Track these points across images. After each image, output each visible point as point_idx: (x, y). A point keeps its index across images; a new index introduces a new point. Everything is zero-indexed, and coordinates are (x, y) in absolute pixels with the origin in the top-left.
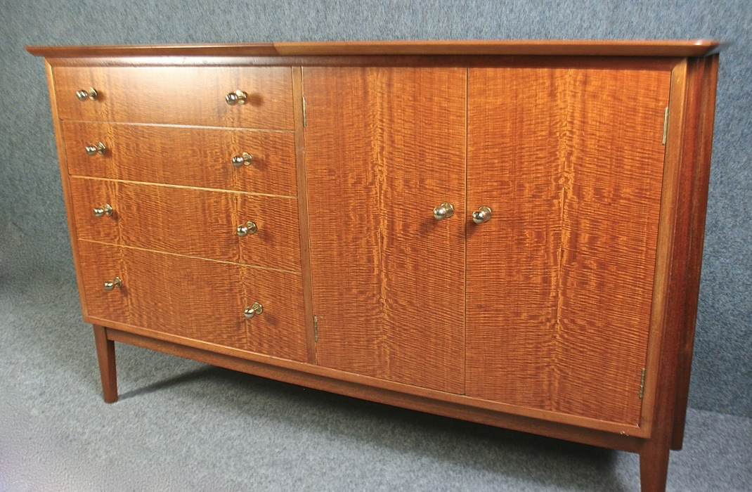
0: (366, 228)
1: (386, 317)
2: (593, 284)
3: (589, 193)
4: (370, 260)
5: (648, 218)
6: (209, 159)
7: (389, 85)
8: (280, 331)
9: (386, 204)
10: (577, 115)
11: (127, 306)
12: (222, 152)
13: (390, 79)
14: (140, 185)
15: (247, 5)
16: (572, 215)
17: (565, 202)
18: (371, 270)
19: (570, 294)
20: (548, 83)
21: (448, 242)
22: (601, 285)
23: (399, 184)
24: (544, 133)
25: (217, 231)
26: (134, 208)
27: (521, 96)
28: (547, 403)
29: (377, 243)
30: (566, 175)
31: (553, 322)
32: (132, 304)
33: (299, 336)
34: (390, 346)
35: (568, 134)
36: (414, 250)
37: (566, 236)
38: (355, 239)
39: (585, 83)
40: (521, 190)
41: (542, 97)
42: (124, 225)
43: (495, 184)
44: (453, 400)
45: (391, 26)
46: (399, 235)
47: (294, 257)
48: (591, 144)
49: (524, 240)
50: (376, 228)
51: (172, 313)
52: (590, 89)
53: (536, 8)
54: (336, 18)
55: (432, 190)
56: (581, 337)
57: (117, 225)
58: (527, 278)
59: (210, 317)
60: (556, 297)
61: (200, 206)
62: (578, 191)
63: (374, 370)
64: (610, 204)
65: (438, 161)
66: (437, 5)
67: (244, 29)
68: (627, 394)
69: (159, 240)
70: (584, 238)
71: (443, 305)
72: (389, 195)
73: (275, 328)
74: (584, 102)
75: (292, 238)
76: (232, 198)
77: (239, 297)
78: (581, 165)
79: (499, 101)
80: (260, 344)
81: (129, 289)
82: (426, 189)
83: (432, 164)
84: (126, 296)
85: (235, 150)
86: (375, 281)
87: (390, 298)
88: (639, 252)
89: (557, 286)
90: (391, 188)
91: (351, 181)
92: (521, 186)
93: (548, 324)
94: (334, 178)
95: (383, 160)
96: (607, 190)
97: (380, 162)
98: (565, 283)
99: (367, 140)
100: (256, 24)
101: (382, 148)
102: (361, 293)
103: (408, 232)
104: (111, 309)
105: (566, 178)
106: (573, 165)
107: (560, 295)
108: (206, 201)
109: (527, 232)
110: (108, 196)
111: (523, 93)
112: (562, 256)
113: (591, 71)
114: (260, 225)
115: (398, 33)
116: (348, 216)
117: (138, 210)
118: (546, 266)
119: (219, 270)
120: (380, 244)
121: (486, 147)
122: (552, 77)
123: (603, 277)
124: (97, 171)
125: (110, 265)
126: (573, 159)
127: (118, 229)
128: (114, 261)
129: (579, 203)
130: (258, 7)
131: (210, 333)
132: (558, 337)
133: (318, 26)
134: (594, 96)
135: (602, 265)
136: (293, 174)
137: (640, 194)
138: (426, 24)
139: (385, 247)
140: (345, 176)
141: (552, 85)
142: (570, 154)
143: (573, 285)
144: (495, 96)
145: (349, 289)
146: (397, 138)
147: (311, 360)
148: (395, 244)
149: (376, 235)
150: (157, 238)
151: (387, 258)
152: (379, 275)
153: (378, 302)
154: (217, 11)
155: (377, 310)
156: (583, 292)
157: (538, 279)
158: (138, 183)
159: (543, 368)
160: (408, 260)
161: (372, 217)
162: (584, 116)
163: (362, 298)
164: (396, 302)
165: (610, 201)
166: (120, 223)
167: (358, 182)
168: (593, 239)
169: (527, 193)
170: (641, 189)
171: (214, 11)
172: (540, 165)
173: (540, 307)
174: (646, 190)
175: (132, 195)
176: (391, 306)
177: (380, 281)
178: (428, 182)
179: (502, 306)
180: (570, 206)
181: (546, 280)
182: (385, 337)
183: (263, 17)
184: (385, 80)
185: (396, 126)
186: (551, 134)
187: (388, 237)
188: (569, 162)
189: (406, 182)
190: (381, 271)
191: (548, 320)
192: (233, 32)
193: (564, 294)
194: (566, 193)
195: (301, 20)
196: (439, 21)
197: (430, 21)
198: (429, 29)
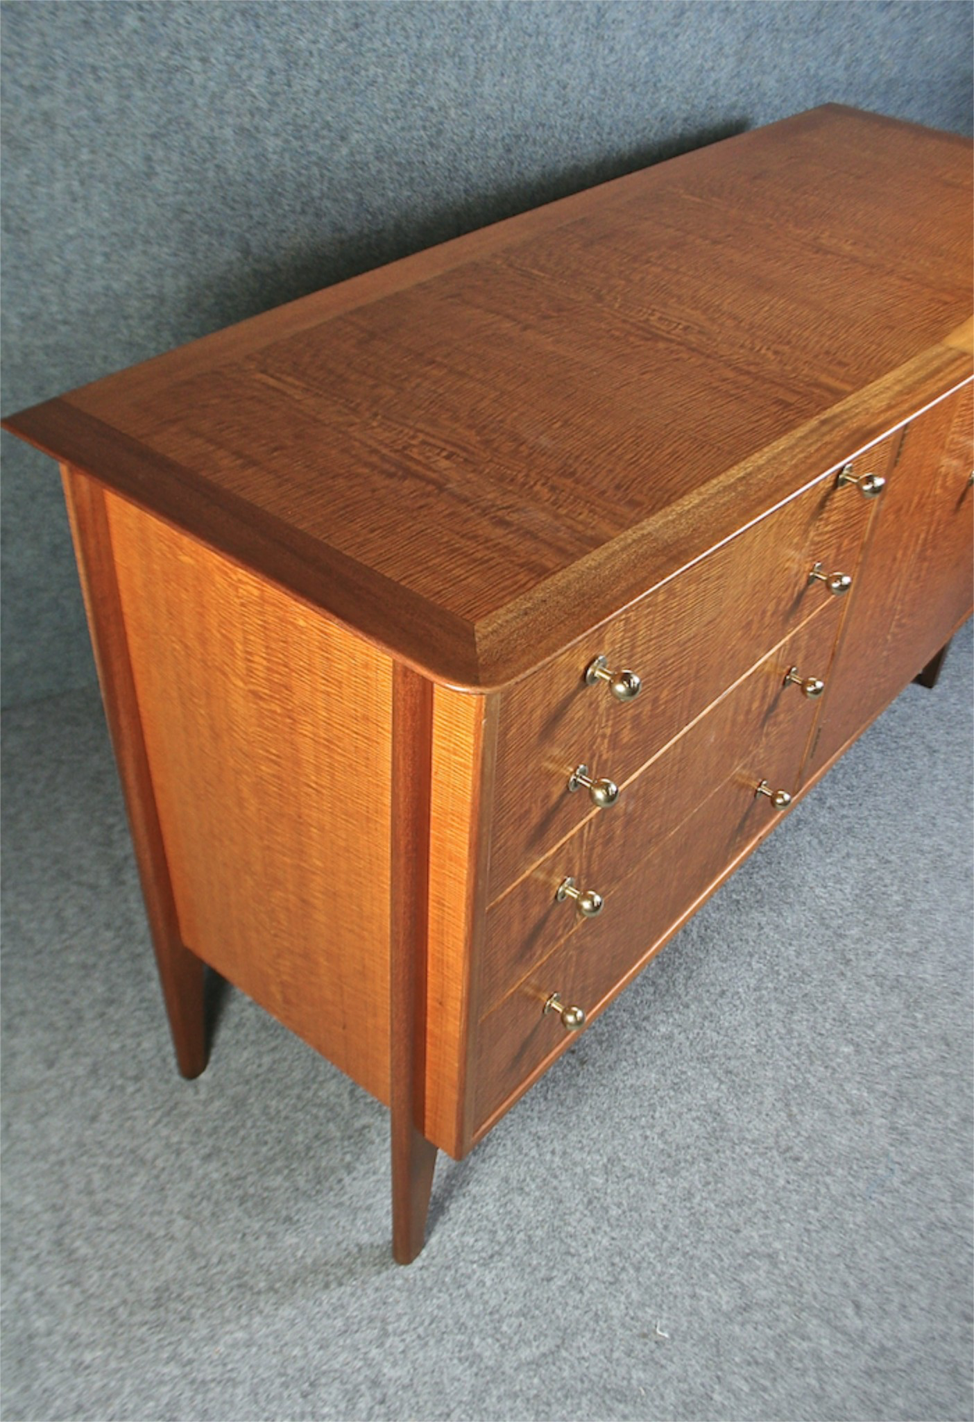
45: (420, 90)
53: (646, 43)
54: (312, 83)
66: (500, 46)
115: (433, 103)
133: (273, 103)
138: (482, 81)
195: (232, 92)
196: (502, 75)
197: (488, 76)
198: (486, 89)
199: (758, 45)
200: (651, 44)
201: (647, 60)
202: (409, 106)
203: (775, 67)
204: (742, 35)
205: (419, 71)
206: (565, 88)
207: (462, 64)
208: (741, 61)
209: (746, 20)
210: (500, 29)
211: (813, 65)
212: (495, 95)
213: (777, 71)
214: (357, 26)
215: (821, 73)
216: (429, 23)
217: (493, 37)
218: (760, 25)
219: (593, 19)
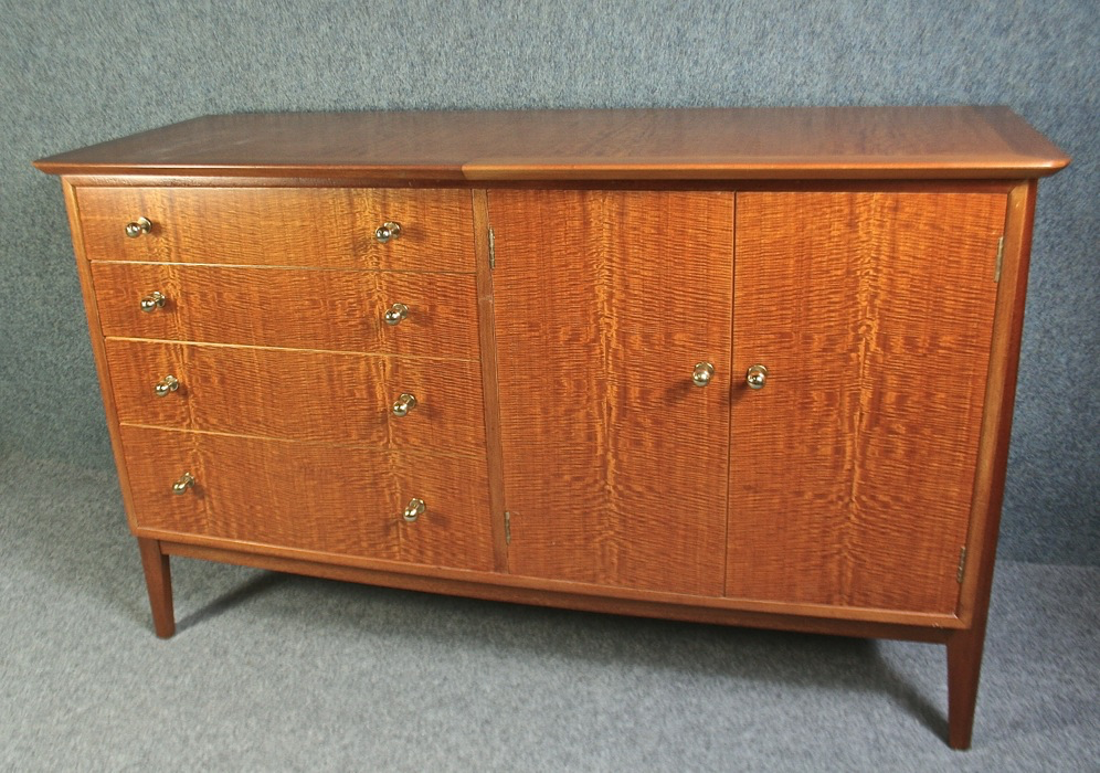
0: (586, 397)
1: (614, 507)
2: (900, 452)
3: (898, 344)
4: (591, 437)
5: (974, 370)
6: (339, 312)
7: (622, 214)
8: (452, 534)
9: (616, 366)
10: (885, 249)
11: (205, 511)
12: (360, 301)
13: (623, 206)
14: (224, 349)
15: (302, 57)
16: (875, 370)
17: (866, 355)
18: (593, 450)
19: (871, 465)
20: (846, 211)
21: (705, 412)
22: (911, 453)
23: (636, 340)
24: (839, 272)
25: (353, 408)
26: (215, 380)
27: (809, 227)
28: (837, 597)
29: (601, 417)
30: (869, 322)
31: (847, 500)
32: (212, 508)
33: (481, 538)
34: (619, 544)
35: (871, 272)
36: (656, 422)
37: (866, 396)
38: (569, 411)
39: (895, 209)
40: (807, 343)
41: (838, 228)
42: (197, 403)
43: (772, 336)
44: (708, 604)
45: (523, 84)
46: (635, 405)
47: (474, 438)
48: (902, 284)
49: (811, 403)
50: (601, 397)
51: (278, 518)
52: (902, 216)
53: (731, 59)
54: (441, 75)
55: (683, 346)
56: (885, 516)
57: (186, 403)
58: (814, 449)
59: (341, 520)
60: (852, 470)
61: (324, 375)
62: (884, 341)
63: (595, 575)
64: (925, 355)
65: (693, 310)
66: (590, 56)
67: (299, 90)
68: (941, 578)
69: (258, 422)
70: (891, 397)
71: (696, 489)
72: (621, 355)
73: (445, 530)
74: (893, 232)
75: (472, 412)
76: (376, 364)
77: (387, 492)
78: (888, 310)
79: (779, 234)
80: (421, 552)
81: (209, 490)
82: (674, 345)
83: (683, 314)
84: (203, 498)
85: (381, 300)
86: (598, 463)
87: (620, 483)
88: (960, 410)
89: (854, 457)
90: (624, 346)
91: (563, 337)
92: (808, 339)
93: (840, 503)
94: (537, 334)
95: (611, 311)
96: (922, 340)
97: (607, 312)
98: (863, 453)
99: (588, 285)
100: (318, 83)
101: (611, 295)
102: (577, 479)
103: (648, 400)
104: (177, 517)
105: (868, 326)
106: (877, 310)
107: (856, 468)
108: (335, 369)
109: (814, 394)
110: (171, 364)
111: (812, 223)
112: (861, 421)
113: (903, 195)
114: (421, 399)
116: (560, 384)
117: (222, 381)
118: (839, 433)
119: (356, 459)
120: (606, 417)
121: (760, 292)
122: (851, 203)
123: (913, 443)
124: (150, 330)
125: (175, 457)
126: (877, 302)
127: (188, 409)
128: (181, 452)
129: (885, 356)
130: (320, 59)
131: (339, 541)
132: (853, 517)
133: (414, 86)
134: (907, 226)
135: (913, 429)
136: (474, 331)
137: (964, 342)
138: (576, 81)
139: (613, 419)
140: (555, 331)
141: (852, 213)
142: (875, 296)
143: (874, 454)
144: (775, 227)
145: (559, 476)
146: (634, 281)
147: (499, 567)
148: (628, 416)
149: (600, 405)
150: (255, 419)
151: (617, 433)
152: (603, 456)
153: (603, 489)
154: (256, 66)
155: (601, 500)
156: (888, 462)
157: (828, 450)
158: (222, 345)
159: (832, 555)
160: (647, 435)
161: (594, 382)
162: (894, 250)
163: (578, 485)
164: (629, 488)
165: (924, 352)
166: (191, 401)
167: (575, 337)
168: (901, 399)
169: (816, 346)
170: (966, 336)
171: (249, 65)
172: (833, 311)
173: (830, 483)
174: (973, 337)
175: (212, 362)
176: (621, 494)
177: (605, 464)
178: (677, 337)
179: (778, 485)
180: (873, 359)
181: (839, 451)
182: (612, 533)
183: (327, 73)
184: (615, 207)
185: (631, 267)
186: (848, 272)
187: (619, 408)
188: (873, 306)
189: (646, 338)
190: (606, 451)
191: (840, 498)
192: (280, 96)
193: (862, 466)
194: (867, 344)
195: (386, 77)
196: (593, 78)
197: (581, 77)
198: (579, 88)
199: (853, 64)
200: (736, 59)
201: (733, 72)
202: (515, 96)
203: (877, 85)
204: (834, 56)
205: (521, 70)
206: (653, 92)
207: (557, 67)
208: (836, 77)
209: (835, 42)
210: (588, 42)
211: (924, 87)
212: (587, 93)
213: (881, 88)
214: (472, 37)
215: (936, 93)
216: (527, 36)
217: (583, 48)
218: (850, 47)
219: (674, 37)
